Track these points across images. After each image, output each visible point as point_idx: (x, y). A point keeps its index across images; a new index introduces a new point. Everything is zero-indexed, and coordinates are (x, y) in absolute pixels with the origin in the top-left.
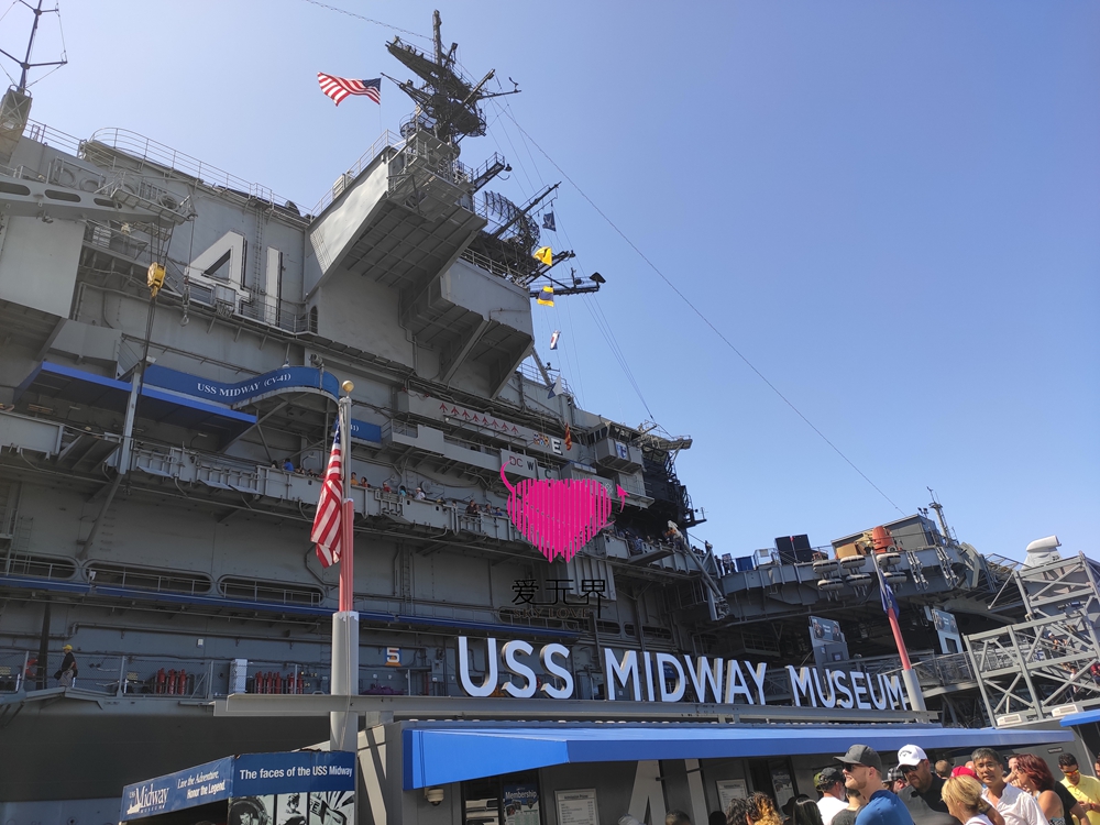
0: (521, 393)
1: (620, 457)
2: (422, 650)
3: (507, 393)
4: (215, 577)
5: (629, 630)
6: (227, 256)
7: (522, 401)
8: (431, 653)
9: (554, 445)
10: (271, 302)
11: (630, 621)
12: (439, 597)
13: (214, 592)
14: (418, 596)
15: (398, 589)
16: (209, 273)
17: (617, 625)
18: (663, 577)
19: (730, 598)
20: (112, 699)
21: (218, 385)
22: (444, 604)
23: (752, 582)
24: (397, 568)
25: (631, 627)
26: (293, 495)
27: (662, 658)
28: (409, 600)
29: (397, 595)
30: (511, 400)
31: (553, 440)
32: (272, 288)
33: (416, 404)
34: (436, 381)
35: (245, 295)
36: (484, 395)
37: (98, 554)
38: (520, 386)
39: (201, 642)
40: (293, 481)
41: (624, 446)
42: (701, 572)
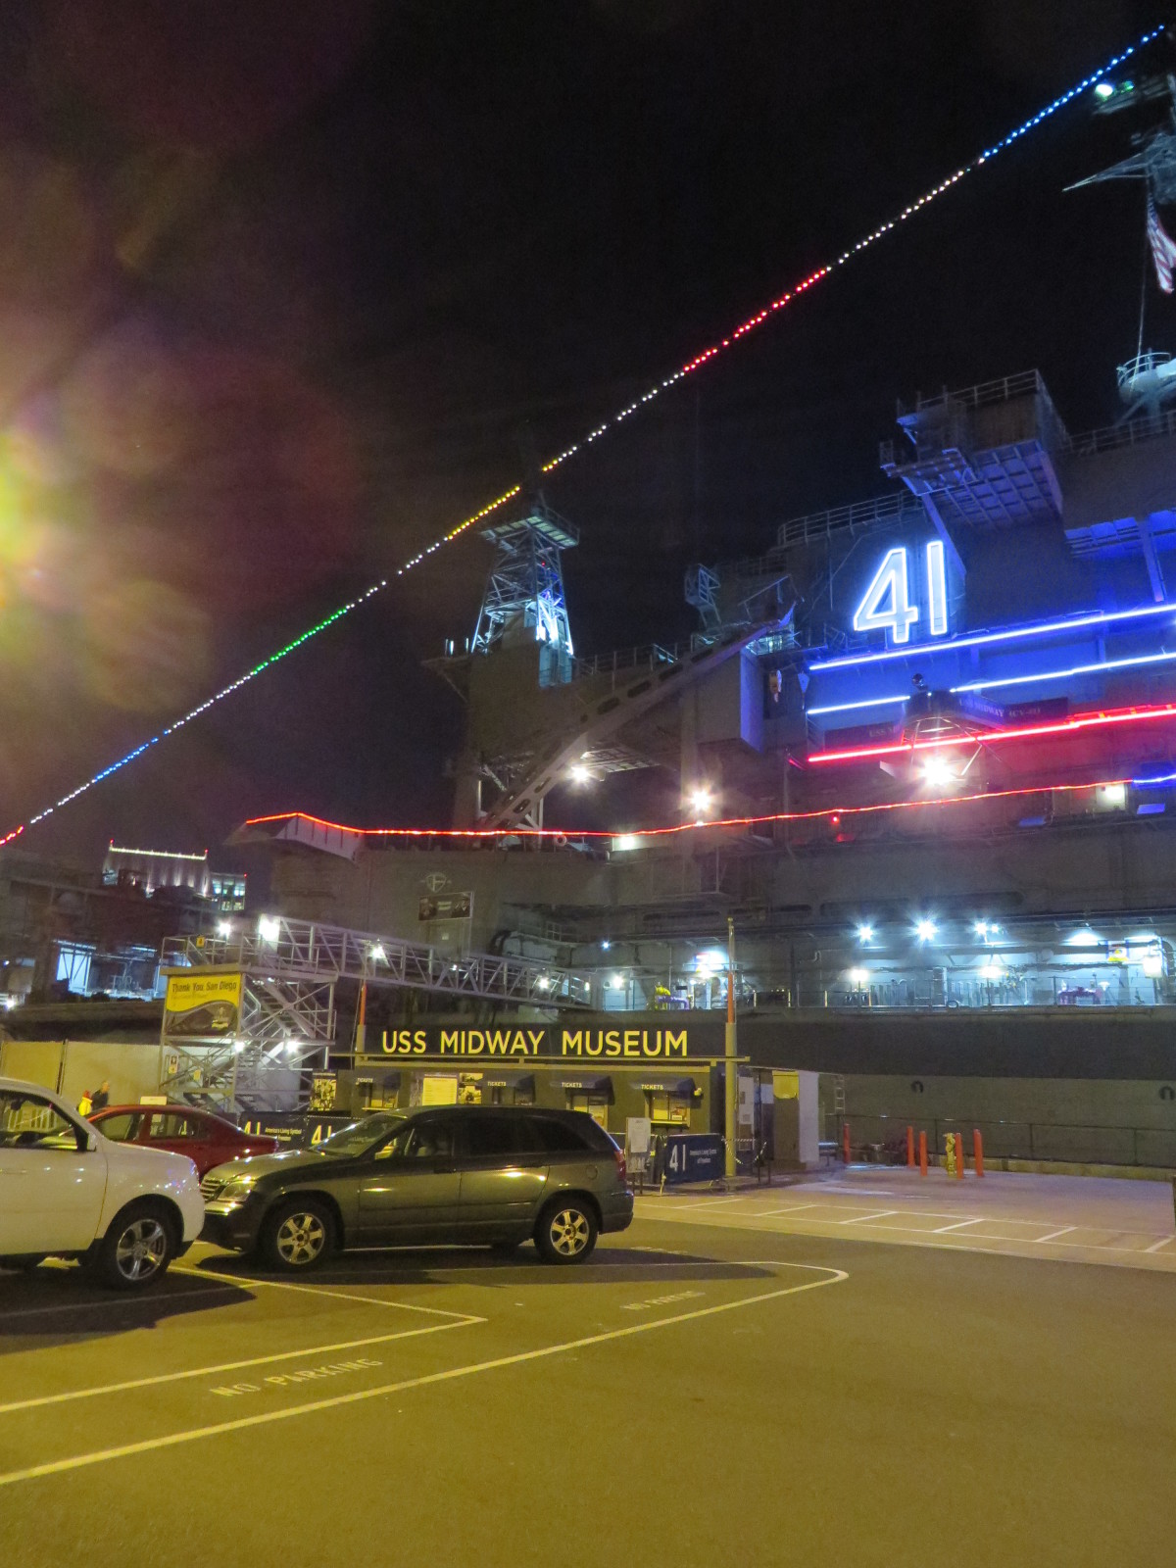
27: (471, 1034)
32: (937, 593)
35: (913, 614)
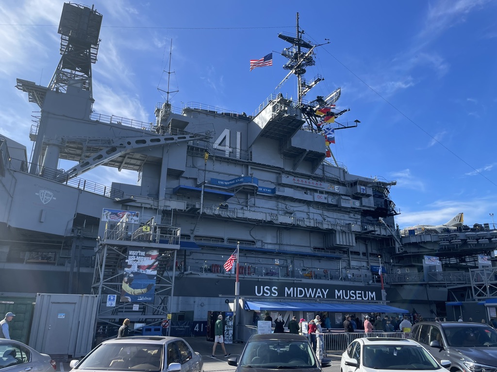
0: (323, 171)
1: (362, 192)
2: (286, 260)
3: (318, 172)
4: (225, 238)
5: (364, 254)
6: (225, 138)
7: (324, 173)
8: (289, 261)
9: (336, 189)
10: (238, 150)
11: (365, 251)
12: (292, 244)
13: (226, 243)
14: (285, 243)
15: (278, 241)
16: (220, 145)
17: (359, 253)
18: (377, 237)
19: (405, 245)
20: (202, 274)
21: (224, 181)
22: (293, 245)
23: (413, 240)
24: (278, 234)
25: (365, 253)
26: (245, 216)
28: (282, 244)
29: (278, 243)
30: (319, 174)
31: (336, 187)
32: (238, 146)
33: (285, 180)
34: (292, 171)
35: (231, 150)
36: (309, 174)
37: (196, 233)
38: (323, 168)
39: (222, 257)
40: (245, 212)
41: (364, 188)
42: (392, 236)
